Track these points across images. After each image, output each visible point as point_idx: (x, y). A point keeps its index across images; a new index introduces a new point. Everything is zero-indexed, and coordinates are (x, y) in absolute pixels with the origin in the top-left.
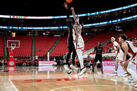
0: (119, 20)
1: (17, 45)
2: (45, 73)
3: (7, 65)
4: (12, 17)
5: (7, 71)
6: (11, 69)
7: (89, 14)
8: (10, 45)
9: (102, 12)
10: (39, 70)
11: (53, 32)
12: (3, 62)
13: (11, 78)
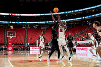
0: (90, 16)
1: (14, 35)
2: (35, 55)
3: (7, 50)
4: (10, 14)
5: (7, 54)
6: (10, 53)
7: (66, 12)
8: (9, 35)
9: (76, 11)
10: (31, 53)
11: (40, 26)
12: (4, 47)
13: (10, 59)
